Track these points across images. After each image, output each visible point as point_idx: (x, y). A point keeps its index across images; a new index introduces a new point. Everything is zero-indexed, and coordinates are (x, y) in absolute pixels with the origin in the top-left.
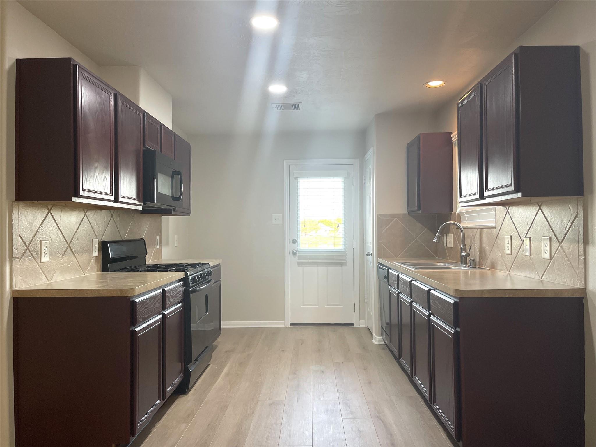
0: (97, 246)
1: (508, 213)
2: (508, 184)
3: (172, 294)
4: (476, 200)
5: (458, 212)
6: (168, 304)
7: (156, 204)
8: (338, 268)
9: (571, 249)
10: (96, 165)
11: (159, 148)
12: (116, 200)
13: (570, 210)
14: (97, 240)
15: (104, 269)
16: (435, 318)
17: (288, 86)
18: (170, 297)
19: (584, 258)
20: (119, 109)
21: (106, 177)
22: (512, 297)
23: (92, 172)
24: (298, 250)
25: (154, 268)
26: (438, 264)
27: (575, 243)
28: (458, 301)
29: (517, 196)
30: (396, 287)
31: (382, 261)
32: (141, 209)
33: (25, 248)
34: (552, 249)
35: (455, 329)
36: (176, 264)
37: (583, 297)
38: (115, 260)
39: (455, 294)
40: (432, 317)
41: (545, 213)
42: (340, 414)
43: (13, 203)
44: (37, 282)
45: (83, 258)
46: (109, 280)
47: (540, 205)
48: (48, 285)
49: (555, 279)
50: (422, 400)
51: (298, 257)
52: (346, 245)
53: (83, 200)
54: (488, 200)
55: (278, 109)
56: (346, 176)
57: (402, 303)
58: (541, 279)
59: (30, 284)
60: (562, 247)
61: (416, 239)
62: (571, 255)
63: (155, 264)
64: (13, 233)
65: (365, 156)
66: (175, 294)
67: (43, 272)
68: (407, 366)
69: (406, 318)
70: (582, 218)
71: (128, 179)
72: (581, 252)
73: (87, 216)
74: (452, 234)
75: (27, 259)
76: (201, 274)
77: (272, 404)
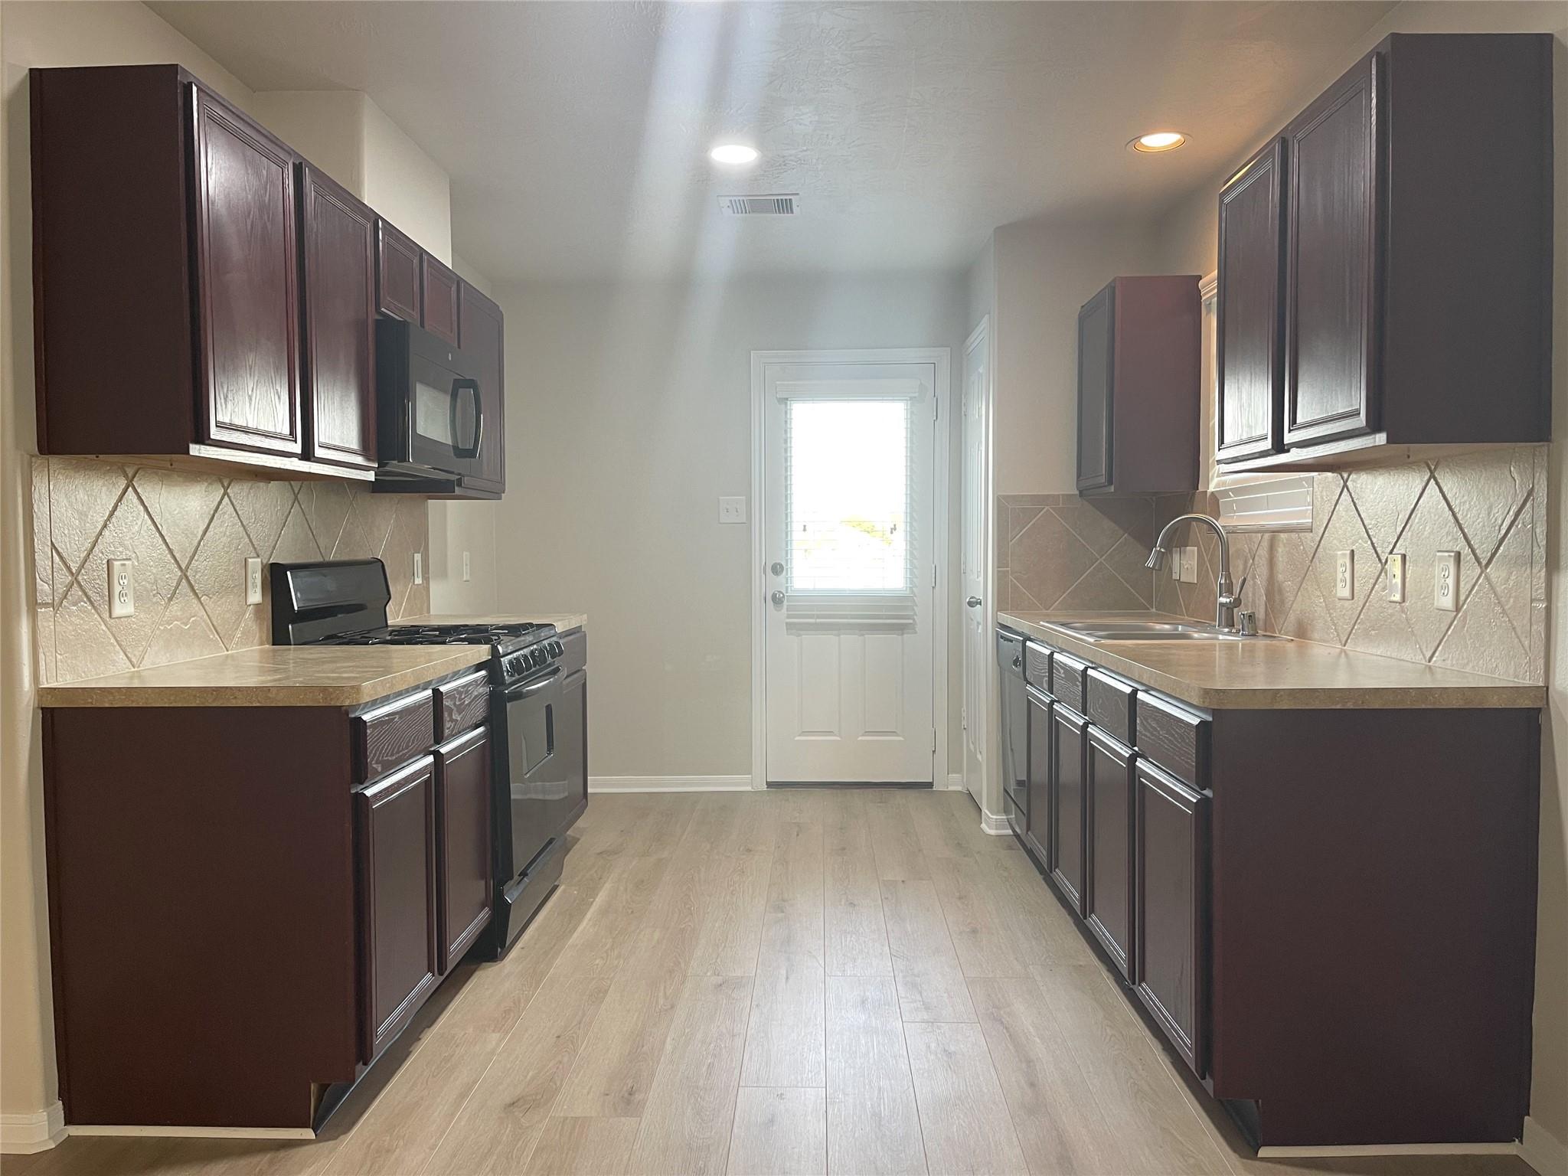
0: (258, 576)
1: (1345, 489)
2: (1352, 411)
3: (457, 703)
4: (1263, 454)
5: (1212, 488)
6: (448, 729)
7: (414, 465)
8: (893, 637)
9: (1512, 582)
10: (251, 357)
11: (416, 315)
12: (307, 454)
13: (1513, 478)
14: (259, 560)
15: (279, 637)
16: (1149, 765)
17: (761, 145)
18: (455, 709)
19: (1547, 607)
20: (308, 207)
21: (277, 393)
22: (1352, 707)
23: (240, 378)
24: (787, 593)
25: (411, 636)
26: (1158, 627)
27: (1524, 568)
28: (1211, 719)
29: (1375, 441)
30: (1046, 686)
31: (1008, 619)
32: (374, 480)
33: (70, 578)
34: (1462, 584)
35: (1200, 793)
36: (467, 625)
37: (1540, 709)
38: (306, 615)
39: (1204, 702)
40: (1141, 763)
41: (1445, 489)
42: (898, 1010)
43: (34, 459)
44: (102, 668)
45: (221, 608)
46: (291, 665)
47: (1433, 467)
48: (132, 678)
49: (1466, 661)
50: (1109, 974)
51: (787, 611)
52: (915, 580)
53: (219, 453)
54: (1294, 456)
55: (734, 213)
56: (916, 395)
57: (1061, 728)
58: (1429, 662)
59: (84, 672)
60: (1487, 578)
61: (1099, 562)
62: (1512, 600)
63: (412, 626)
64: (36, 540)
65: (965, 341)
66: (466, 702)
67: (118, 643)
68: (1073, 890)
69: (1070, 770)
70: (1543, 501)
71: (337, 399)
72: (1539, 592)
73: (229, 497)
74: (1196, 548)
75: (75, 608)
76: (532, 652)
77: (721, 985)
